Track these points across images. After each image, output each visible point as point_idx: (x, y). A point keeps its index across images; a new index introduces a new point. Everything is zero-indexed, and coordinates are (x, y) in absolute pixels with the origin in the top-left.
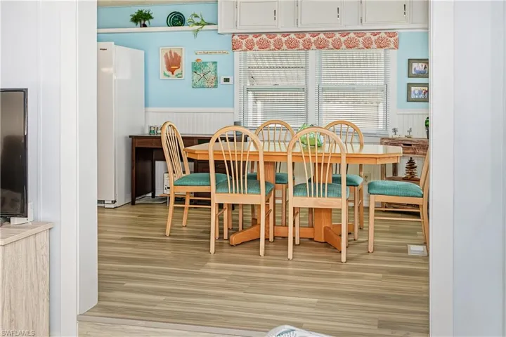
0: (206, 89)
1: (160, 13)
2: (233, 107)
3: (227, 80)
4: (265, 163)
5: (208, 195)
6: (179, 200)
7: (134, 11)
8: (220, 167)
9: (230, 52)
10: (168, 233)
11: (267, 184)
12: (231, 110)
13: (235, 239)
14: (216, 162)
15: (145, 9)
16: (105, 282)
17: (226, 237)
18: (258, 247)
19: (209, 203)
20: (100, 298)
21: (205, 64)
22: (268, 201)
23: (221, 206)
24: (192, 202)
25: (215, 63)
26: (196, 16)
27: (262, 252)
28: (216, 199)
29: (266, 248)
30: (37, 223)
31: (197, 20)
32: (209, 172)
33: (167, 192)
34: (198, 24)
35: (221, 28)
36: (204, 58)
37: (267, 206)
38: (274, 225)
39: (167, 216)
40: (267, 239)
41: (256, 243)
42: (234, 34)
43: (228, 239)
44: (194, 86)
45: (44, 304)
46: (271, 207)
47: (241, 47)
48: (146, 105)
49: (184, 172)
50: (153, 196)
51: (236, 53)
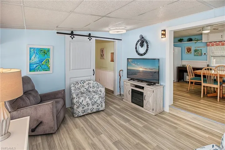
0: (199, 56)
1: (186, 39)
2: (207, 60)
3: (205, 54)
4: (220, 77)
5: (201, 83)
6: (192, 83)
7: (179, 39)
8: (204, 76)
9: (206, 47)
10: (188, 90)
11: (220, 82)
12: (206, 61)
13: (209, 95)
14: (203, 76)
15: (181, 38)
16: (175, 99)
17: (206, 94)
18: (217, 99)
19: (201, 85)
20: (173, 103)
21: (198, 50)
22: (220, 87)
23: (204, 86)
24: (195, 84)
25: (201, 50)
26: (196, 39)
27: (218, 101)
28: (203, 84)
29: (220, 100)
30: (161, 85)
31: (196, 40)
32: (201, 77)
33: (188, 80)
34: (196, 41)
35: (203, 41)
36: (198, 49)
37: (220, 88)
38: (222, 94)
39: (188, 86)
40: (220, 97)
41: (216, 97)
42: (207, 42)
43: (207, 95)
44: (195, 55)
45: (162, 101)
46: (221, 89)
47: (210, 45)
48: (182, 60)
49: (193, 76)
50: (183, 80)
51: (208, 47)
